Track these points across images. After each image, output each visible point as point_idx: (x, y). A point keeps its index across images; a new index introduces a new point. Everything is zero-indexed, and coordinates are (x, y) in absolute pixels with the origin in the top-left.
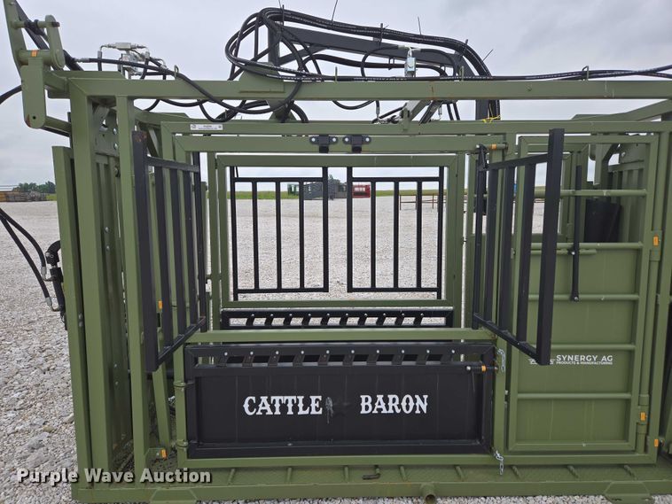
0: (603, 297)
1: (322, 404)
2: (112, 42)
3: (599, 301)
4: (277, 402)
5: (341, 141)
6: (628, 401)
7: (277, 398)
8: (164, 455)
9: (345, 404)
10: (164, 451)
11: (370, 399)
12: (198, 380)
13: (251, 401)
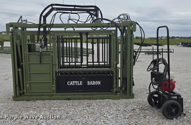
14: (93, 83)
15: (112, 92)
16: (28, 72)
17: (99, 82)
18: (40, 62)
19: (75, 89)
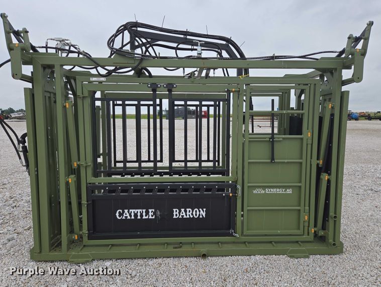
0: (286, 161)
1: (155, 213)
2: (53, 38)
3: (284, 163)
4: (133, 212)
5: (162, 86)
6: (299, 210)
7: (133, 211)
8: (76, 238)
9: (166, 213)
10: (76, 236)
11: (178, 211)
12: (93, 201)
13: (120, 212)
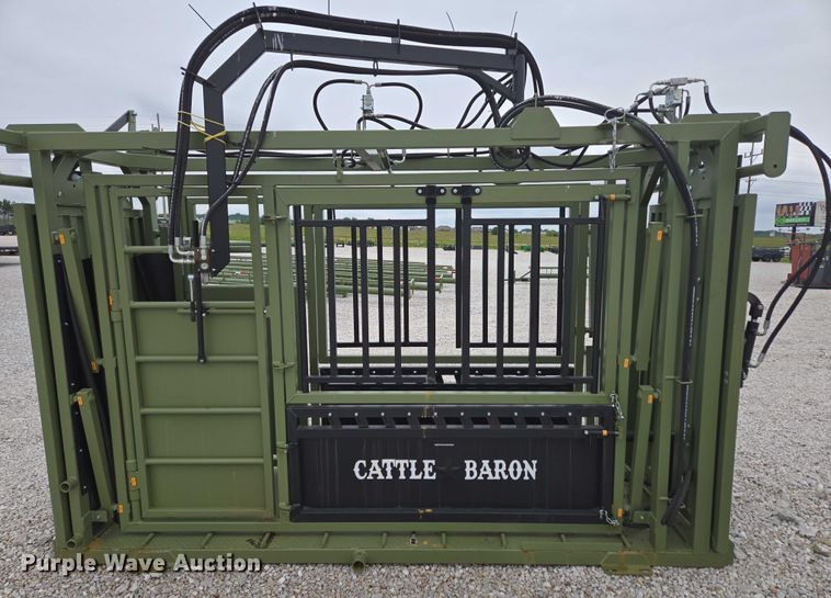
14: (498, 470)
15: (603, 521)
16: (138, 411)
17: (532, 465)
18: (202, 354)
19: (396, 501)
